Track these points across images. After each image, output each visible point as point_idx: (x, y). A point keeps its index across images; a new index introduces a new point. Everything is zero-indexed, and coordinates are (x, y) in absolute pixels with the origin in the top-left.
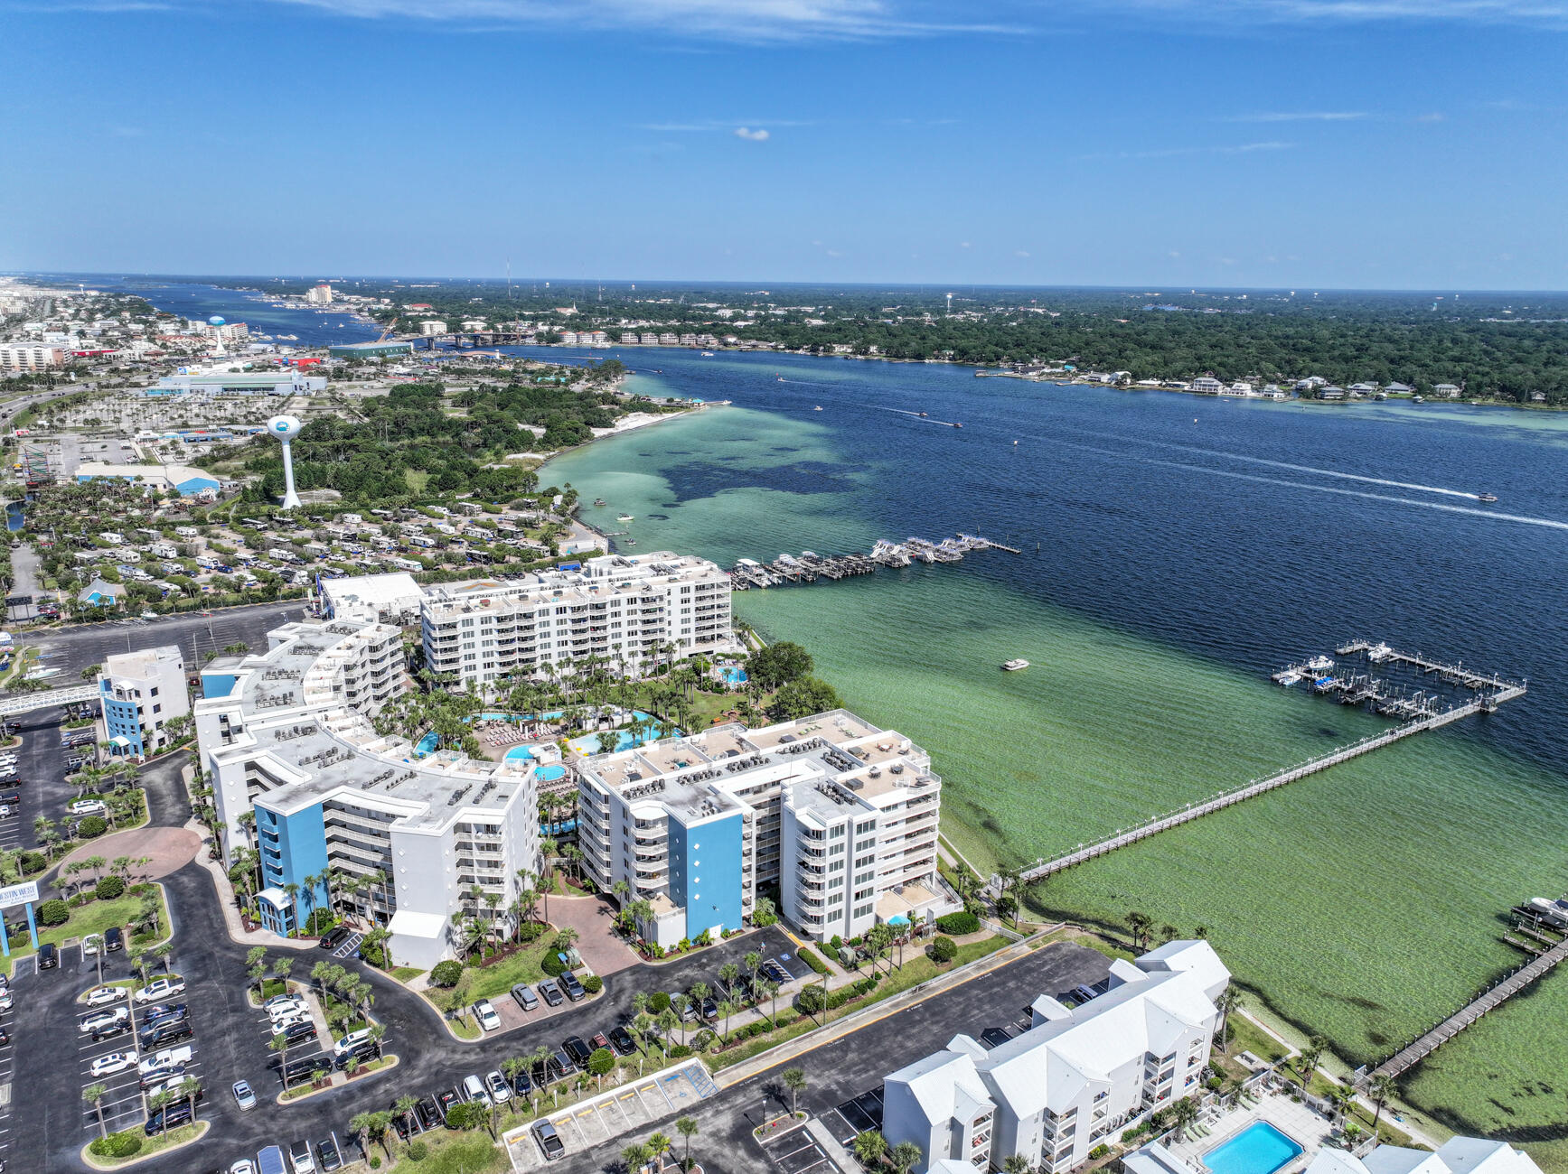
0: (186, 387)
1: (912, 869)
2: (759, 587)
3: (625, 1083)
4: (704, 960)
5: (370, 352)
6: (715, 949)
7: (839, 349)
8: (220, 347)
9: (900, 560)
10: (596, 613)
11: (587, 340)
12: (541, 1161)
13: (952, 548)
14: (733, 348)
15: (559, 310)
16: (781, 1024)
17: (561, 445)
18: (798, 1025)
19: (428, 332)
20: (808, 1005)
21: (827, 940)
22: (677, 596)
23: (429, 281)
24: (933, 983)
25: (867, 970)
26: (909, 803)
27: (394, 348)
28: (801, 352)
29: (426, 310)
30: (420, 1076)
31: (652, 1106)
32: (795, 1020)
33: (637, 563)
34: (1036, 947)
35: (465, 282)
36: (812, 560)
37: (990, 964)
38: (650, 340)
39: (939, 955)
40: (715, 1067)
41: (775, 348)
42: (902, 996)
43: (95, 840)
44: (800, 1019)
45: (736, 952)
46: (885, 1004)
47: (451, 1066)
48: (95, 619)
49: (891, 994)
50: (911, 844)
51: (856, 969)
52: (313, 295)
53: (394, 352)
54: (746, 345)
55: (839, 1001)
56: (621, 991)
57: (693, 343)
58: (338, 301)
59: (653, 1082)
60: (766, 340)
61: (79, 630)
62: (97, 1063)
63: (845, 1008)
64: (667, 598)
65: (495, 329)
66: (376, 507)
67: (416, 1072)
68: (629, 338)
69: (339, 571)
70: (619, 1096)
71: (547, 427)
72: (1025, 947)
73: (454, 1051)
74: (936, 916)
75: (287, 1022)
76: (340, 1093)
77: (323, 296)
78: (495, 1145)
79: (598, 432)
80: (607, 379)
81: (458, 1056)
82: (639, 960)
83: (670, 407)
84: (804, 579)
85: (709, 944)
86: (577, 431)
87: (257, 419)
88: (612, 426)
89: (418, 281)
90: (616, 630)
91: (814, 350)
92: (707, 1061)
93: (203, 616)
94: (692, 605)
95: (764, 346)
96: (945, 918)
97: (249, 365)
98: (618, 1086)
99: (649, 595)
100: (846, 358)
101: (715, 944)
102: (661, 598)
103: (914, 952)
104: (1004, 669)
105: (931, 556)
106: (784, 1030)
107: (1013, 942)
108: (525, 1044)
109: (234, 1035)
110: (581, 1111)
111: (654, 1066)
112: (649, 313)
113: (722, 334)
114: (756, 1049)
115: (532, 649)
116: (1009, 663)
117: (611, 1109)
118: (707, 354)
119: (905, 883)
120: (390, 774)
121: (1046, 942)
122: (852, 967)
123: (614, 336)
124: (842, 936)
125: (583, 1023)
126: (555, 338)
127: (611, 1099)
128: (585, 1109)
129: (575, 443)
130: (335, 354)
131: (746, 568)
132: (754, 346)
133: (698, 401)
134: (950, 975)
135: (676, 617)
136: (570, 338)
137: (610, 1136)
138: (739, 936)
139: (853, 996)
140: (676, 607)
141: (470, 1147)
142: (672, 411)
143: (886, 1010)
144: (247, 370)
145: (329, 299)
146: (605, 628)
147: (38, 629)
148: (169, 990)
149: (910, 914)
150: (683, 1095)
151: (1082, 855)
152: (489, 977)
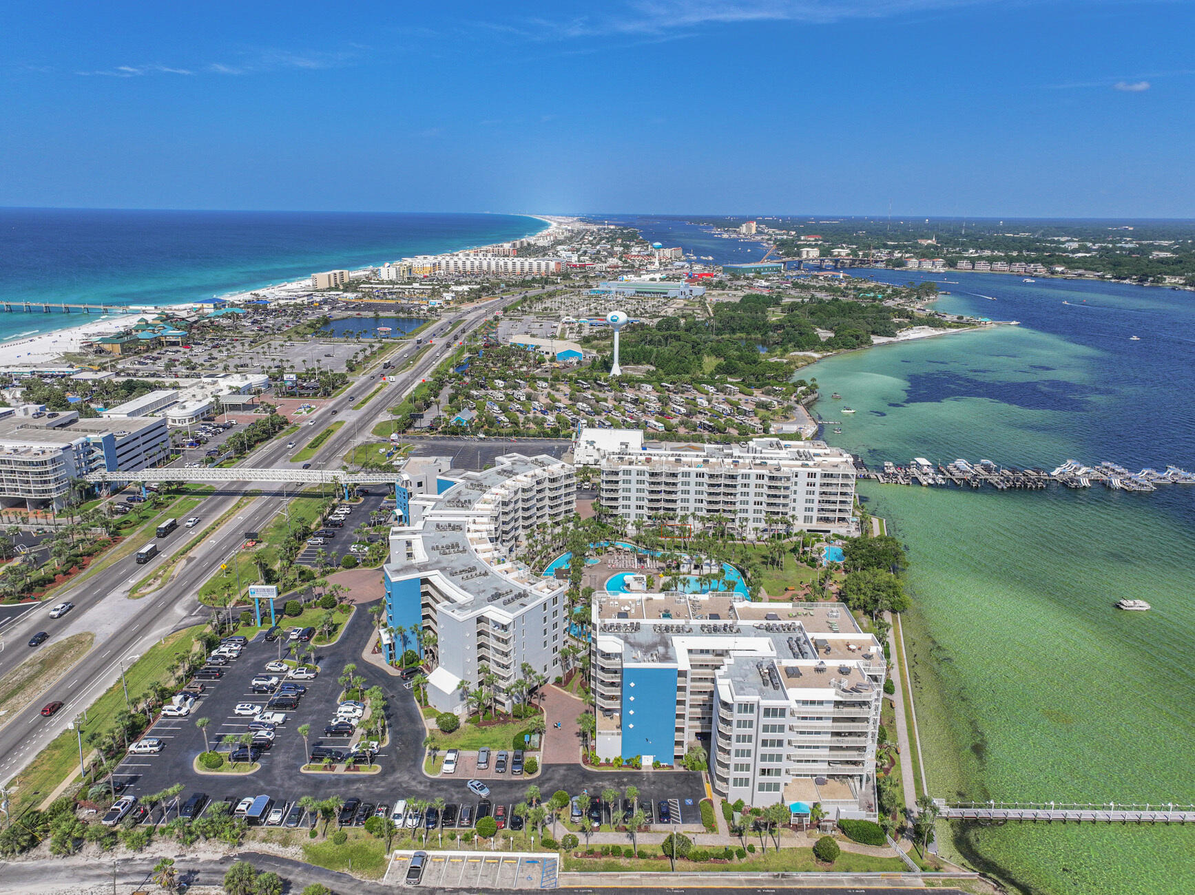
0: (613, 289)
1: (839, 766)
2: (921, 484)
3: (497, 850)
4: (625, 780)
5: (749, 270)
6: (640, 774)
7: (1169, 280)
8: (657, 264)
9: (1078, 481)
10: (728, 482)
11: (927, 265)
12: (403, 883)
13: (1145, 478)
14: (1059, 276)
15: (919, 241)
16: (642, 855)
17: (841, 348)
18: (656, 862)
19: (805, 256)
20: (674, 851)
21: (732, 801)
22: (803, 480)
23: (836, 219)
24: (801, 876)
25: (751, 839)
26: (838, 704)
27: (768, 268)
28: (1127, 281)
29: (816, 240)
30: (382, 787)
31: (502, 876)
32: (655, 857)
33: (790, 446)
34: (932, 884)
35: (863, 219)
36: (987, 468)
37: (870, 882)
38: (982, 267)
39: (824, 854)
40: (568, 867)
41: (1102, 277)
42: (761, 876)
43: (348, 570)
44: (660, 858)
45: (654, 783)
46: (742, 877)
47: (404, 788)
48: (453, 433)
49: (756, 870)
50: (836, 742)
51: (740, 835)
52: (744, 229)
53: (768, 271)
54: (1071, 274)
55: (703, 857)
56: (549, 780)
57: (1022, 270)
58: (759, 233)
59: (517, 859)
60: (1095, 270)
61: (443, 438)
62: (239, 706)
63: (706, 865)
64: (794, 479)
65: (857, 255)
66: (667, 381)
67: (383, 784)
68: (964, 265)
69: (608, 423)
70: (487, 858)
71: (835, 332)
72: (920, 880)
73: (414, 779)
74: (842, 817)
75: (341, 720)
76: (333, 778)
77: (749, 229)
78: (386, 856)
79: (877, 340)
80: (919, 298)
81: (414, 783)
82: (580, 761)
83: (959, 324)
84: (967, 483)
85: (639, 768)
86: (857, 338)
87: (641, 313)
88: (894, 335)
89: (828, 219)
90: (745, 498)
91: (1142, 280)
92: (565, 860)
93: (511, 441)
94: (817, 489)
95: (1090, 275)
96: (849, 821)
97: (664, 276)
98: (492, 851)
99: (776, 474)
100: (1174, 289)
101: (643, 770)
102: (788, 479)
103: (804, 841)
104: (1118, 606)
105: (1116, 482)
106: (642, 861)
107: (909, 870)
108: (458, 793)
109: (315, 717)
110: (455, 857)
111: (526, 846)
112: (996, 245)
113: (1052, 263)
114: (609, 868)
115: (674, 501)
116: (1124, 602)
117: (475, 866)
118: (1028, 280)
119: (830, 776)
120: (474, 569)
121: (945, 883)
122: (737, 832)
123: (951, 263)
124: (747, 802)
125: (506, 793)
126: (901, 263)
127: (481, 858)
128: (458, 857)
129: (853, 348)
130: (725, 270)
131: (919, 466)
132: (1080, 275)
133: (986, 319)
134: (821, 876)
135: (801, 496)
136: (913, 264)
137: (458, 886)
138: (666, 770)
139: (717, 858)
140: (802, 488)
141: (372, 850)
142: (958, 327)
143: (740, 882)
144: (662, 279)
145: (754, 231)
146: (735, 495)
147: (423, 434)
148: (305, 675)
149: (815, 805)
150: (530, 878)
151: (1056, 814)
152: (478, 735)
